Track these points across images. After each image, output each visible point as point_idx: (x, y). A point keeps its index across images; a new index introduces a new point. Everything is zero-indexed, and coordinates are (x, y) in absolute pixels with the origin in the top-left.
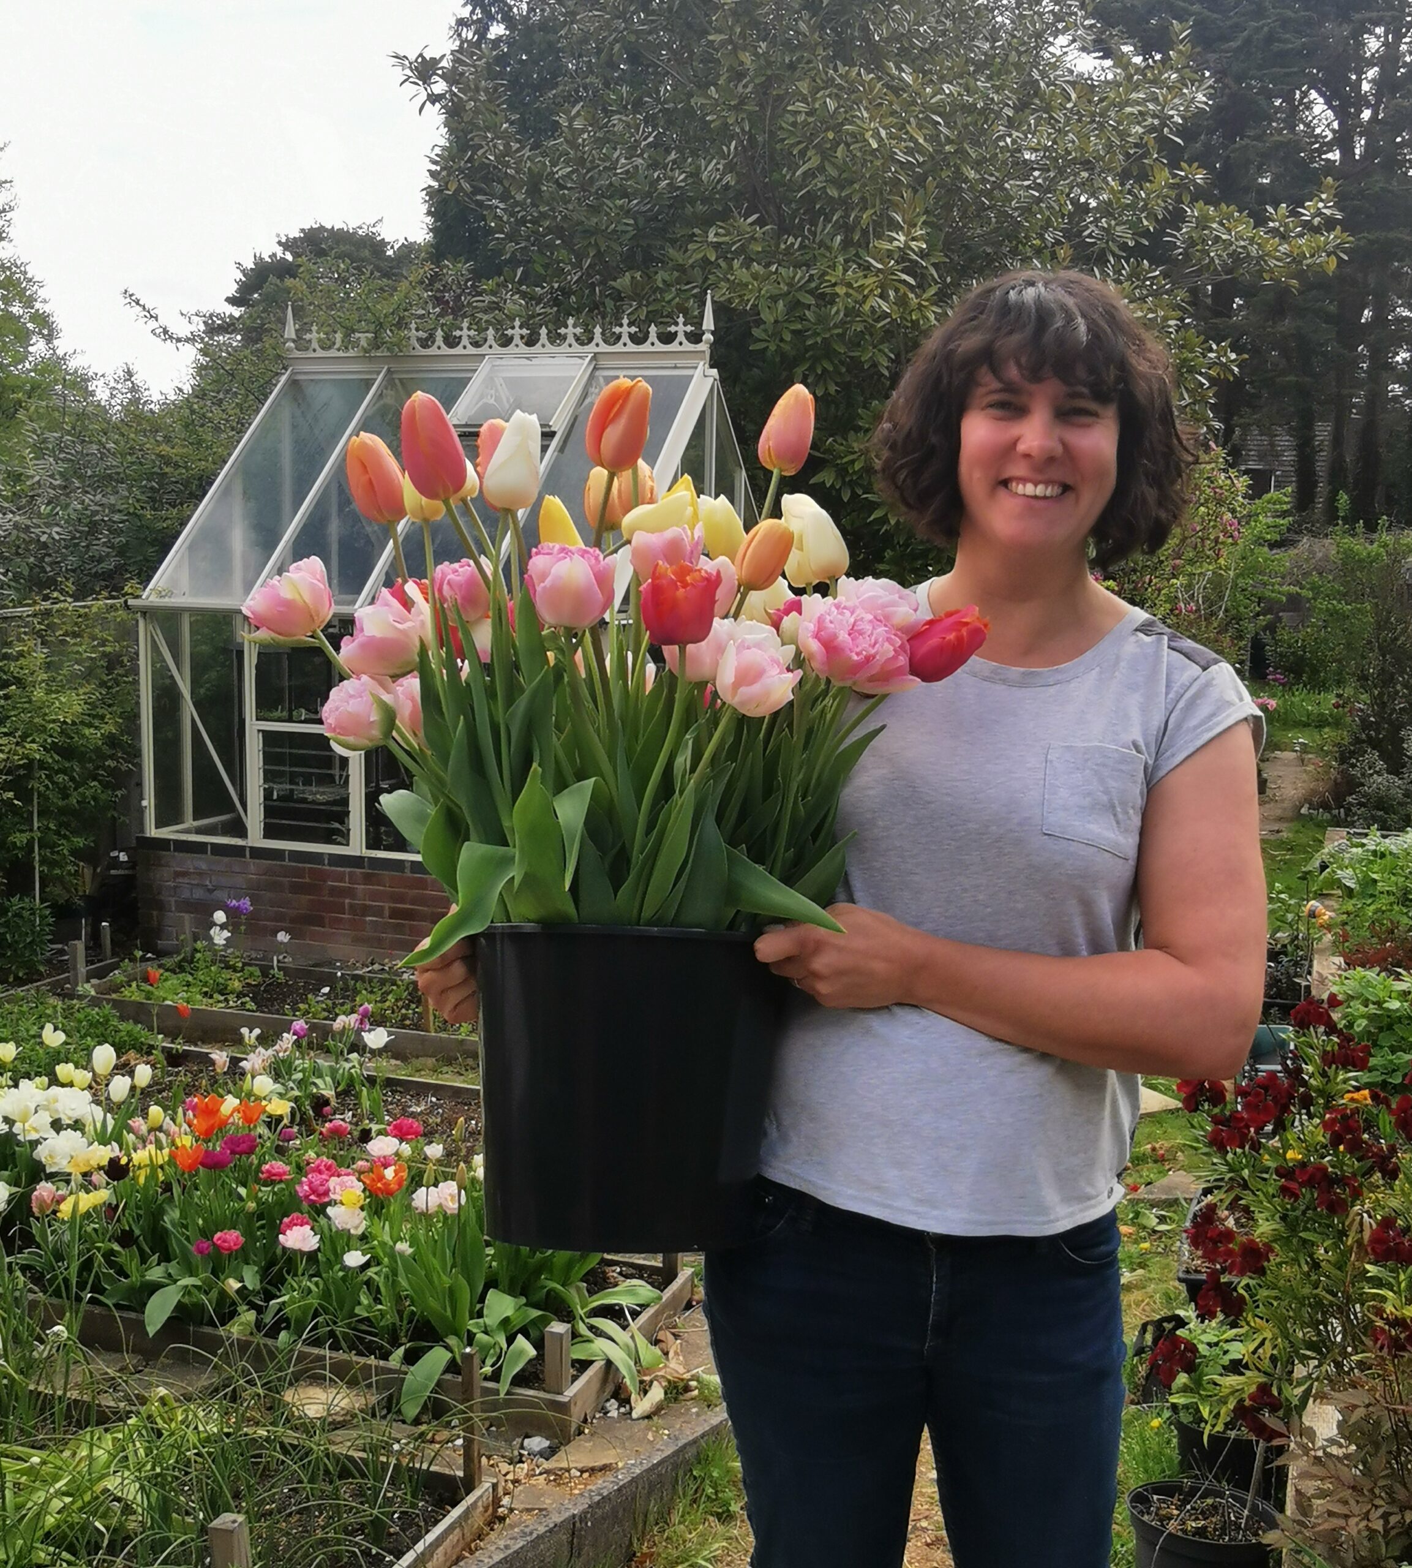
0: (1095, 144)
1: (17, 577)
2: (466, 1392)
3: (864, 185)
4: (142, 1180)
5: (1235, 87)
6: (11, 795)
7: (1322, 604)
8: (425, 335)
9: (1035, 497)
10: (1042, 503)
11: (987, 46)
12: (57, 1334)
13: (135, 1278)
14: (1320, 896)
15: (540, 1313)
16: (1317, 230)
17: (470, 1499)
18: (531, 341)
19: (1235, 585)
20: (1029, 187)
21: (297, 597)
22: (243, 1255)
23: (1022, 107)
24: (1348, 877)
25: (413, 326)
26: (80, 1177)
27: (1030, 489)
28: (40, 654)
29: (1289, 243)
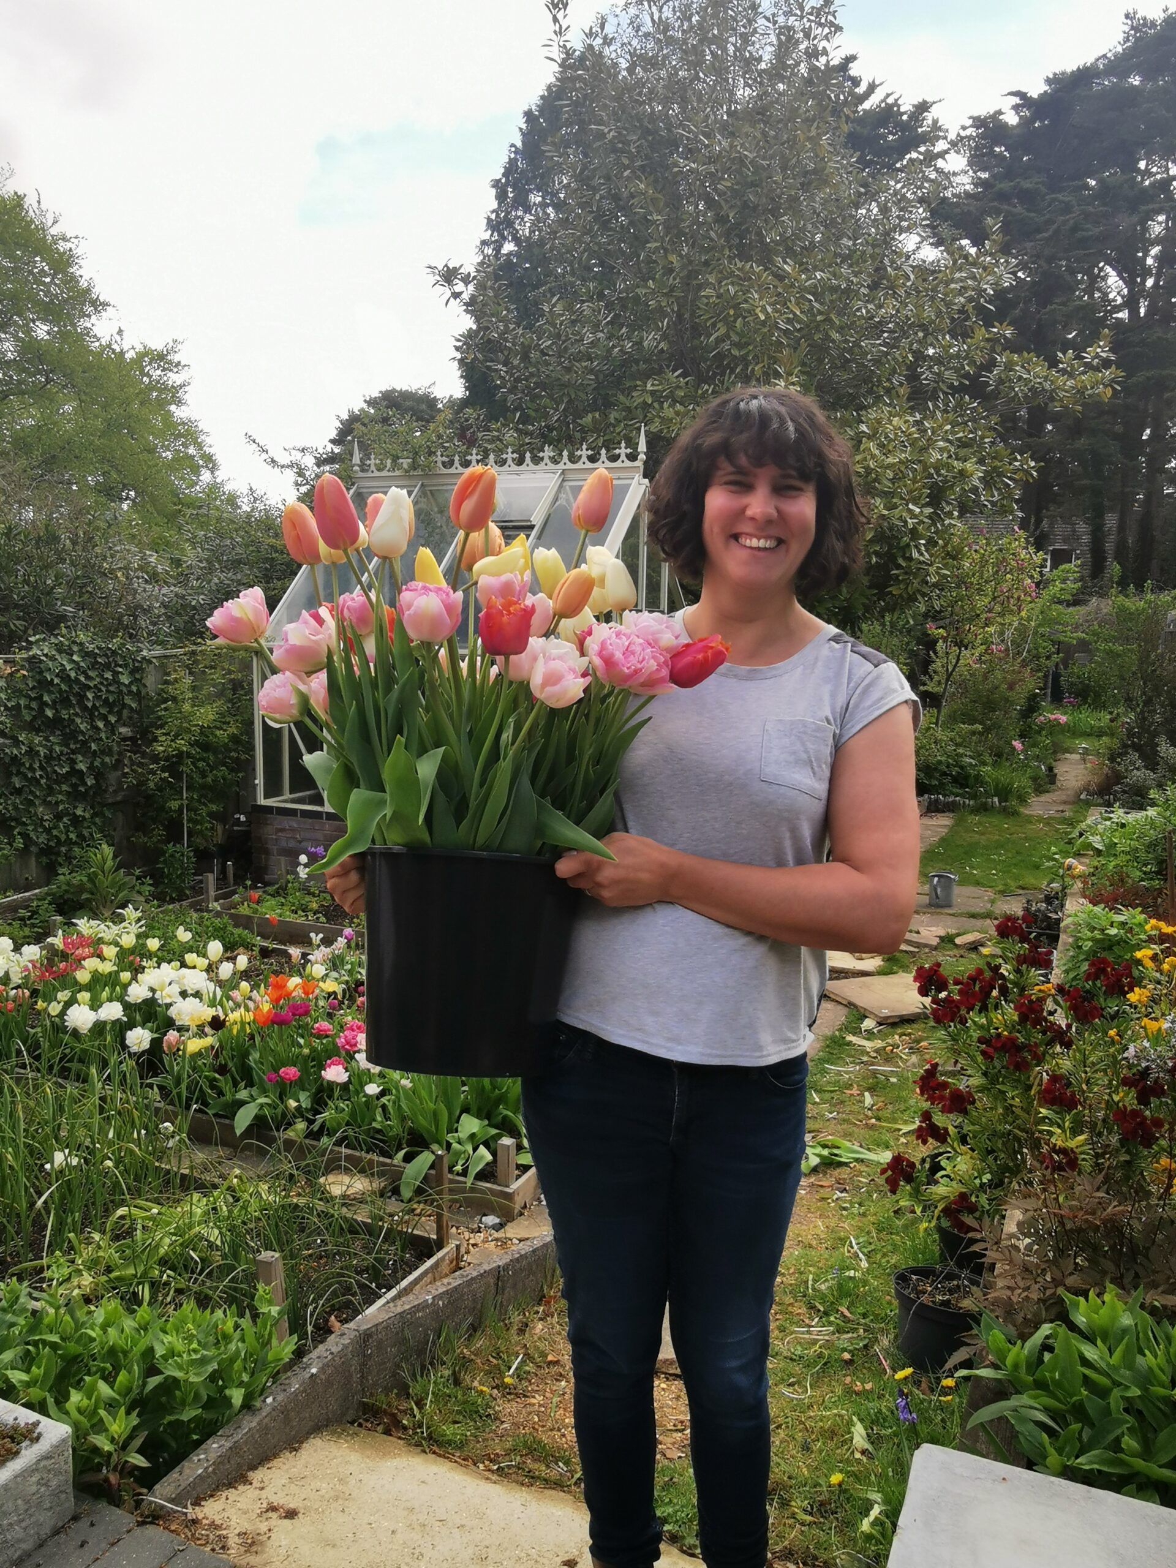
0: (929, 312)
1: (177, 630)
2: (439, 1180)
3: (755, 347)
4: (235, 1032)
5: (1045, 266)
6: (167, 774)
7: (1102, 646)
8: (447, 460)
9: (759, 549)
10: (761, 554)
11: (850, 243)
12: (166, 1128)
13: (228, 1097)
14: (1078, 855)
15: (497, 1131)
16: (1097, 369)
17: (440, 1254)
18: (520, 462)
19: (1035, 633)
20: (880, 345)
21: (244, 616)
22: (300, 1084)
23: (874, 286)
24: (1097, 842)
25: (439, 453)
26: (195, 1029)
27: (754, 542)
28: (188, 680)
29: (1075, 379)
